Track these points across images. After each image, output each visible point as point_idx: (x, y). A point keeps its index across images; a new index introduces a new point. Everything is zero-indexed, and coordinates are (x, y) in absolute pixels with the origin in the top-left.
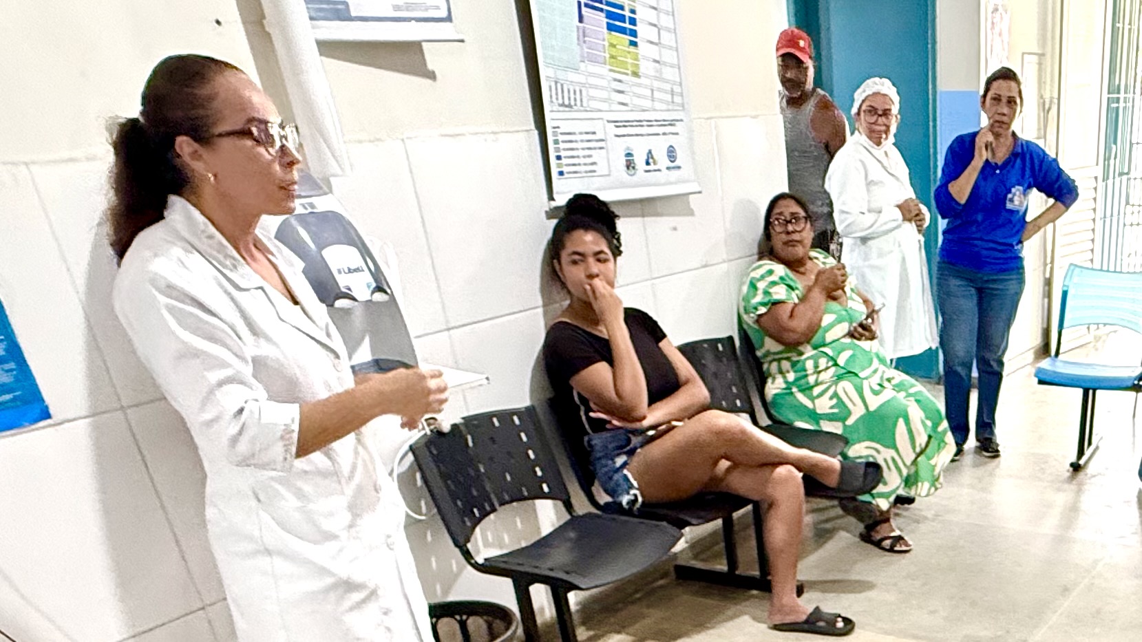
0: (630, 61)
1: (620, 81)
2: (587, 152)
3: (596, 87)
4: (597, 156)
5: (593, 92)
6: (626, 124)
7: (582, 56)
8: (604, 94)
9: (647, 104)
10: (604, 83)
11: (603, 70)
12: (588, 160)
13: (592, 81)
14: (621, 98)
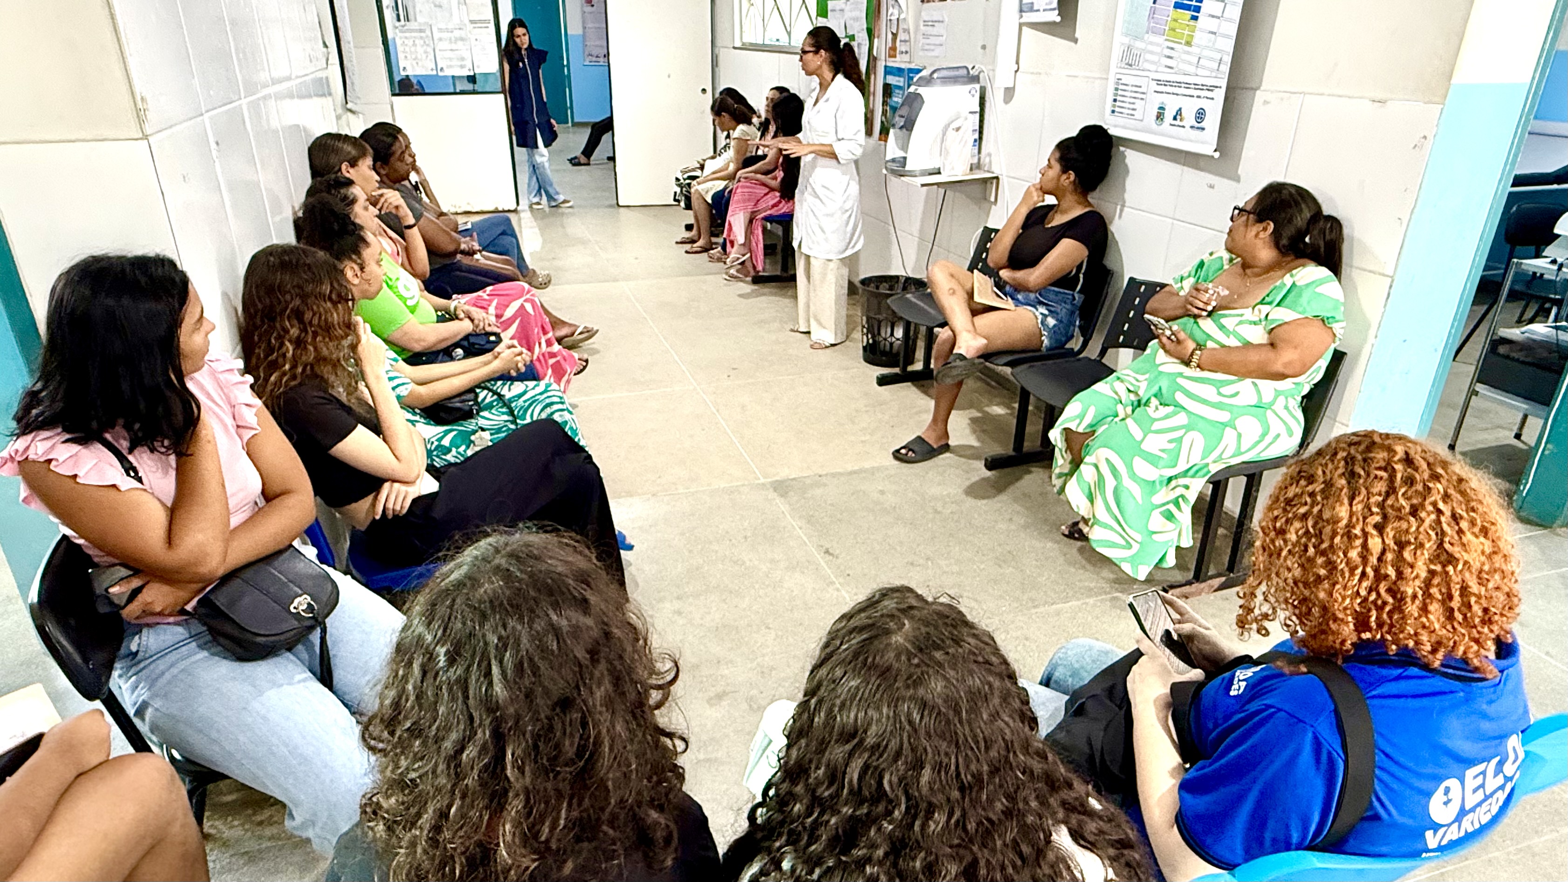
0: (1186, 32)
1: (1172, 49)
2: (1132, 100)
3: (1152, 53)
4: (1139, 104)
5: (1148, 57)
6: (1166, 84)
7: (1148, 27)
8: (1155, 58)
9: (1192, 69)
10: (1157, 49)
11: (1160, 39)
12: (1132, 106)
13: (1150, 48)
14: (1169, 62)
